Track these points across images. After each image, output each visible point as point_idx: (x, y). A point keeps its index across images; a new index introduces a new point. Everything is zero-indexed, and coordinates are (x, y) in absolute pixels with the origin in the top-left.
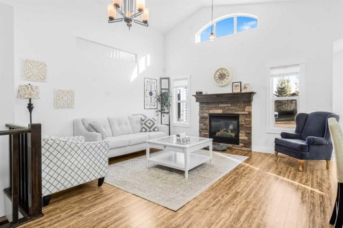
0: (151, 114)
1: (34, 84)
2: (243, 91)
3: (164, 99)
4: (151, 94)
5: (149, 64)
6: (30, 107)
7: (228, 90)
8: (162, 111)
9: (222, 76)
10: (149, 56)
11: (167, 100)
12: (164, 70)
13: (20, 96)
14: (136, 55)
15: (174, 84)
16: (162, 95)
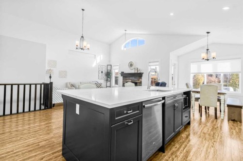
0: (102, 82)
1: (52, 69)
2: (139, 72)
3: (108, 75)
4: (102, 72)
5: (102, 59)
6: (50, 77)
7: (133, 72)
8: (107, 80)
9: (131, 65)
10: (102, 56)
11: (109, 75)
12: (110, 61)
13: (47, 73)
14: (95, 55)
15: (113, 68)
16: (107, 72)
